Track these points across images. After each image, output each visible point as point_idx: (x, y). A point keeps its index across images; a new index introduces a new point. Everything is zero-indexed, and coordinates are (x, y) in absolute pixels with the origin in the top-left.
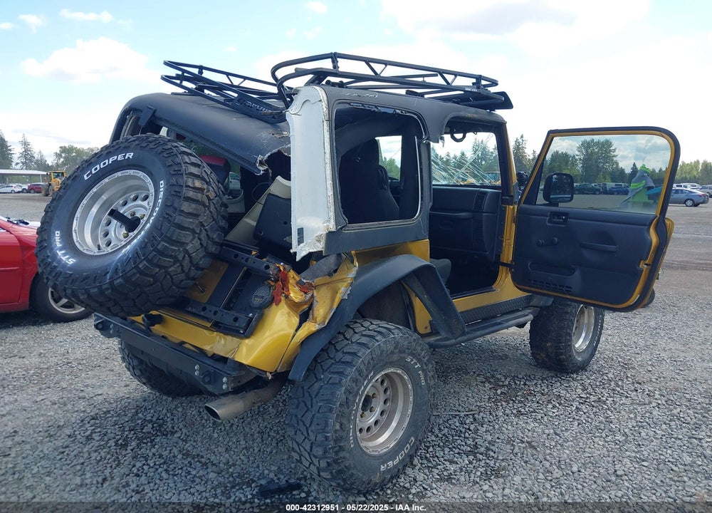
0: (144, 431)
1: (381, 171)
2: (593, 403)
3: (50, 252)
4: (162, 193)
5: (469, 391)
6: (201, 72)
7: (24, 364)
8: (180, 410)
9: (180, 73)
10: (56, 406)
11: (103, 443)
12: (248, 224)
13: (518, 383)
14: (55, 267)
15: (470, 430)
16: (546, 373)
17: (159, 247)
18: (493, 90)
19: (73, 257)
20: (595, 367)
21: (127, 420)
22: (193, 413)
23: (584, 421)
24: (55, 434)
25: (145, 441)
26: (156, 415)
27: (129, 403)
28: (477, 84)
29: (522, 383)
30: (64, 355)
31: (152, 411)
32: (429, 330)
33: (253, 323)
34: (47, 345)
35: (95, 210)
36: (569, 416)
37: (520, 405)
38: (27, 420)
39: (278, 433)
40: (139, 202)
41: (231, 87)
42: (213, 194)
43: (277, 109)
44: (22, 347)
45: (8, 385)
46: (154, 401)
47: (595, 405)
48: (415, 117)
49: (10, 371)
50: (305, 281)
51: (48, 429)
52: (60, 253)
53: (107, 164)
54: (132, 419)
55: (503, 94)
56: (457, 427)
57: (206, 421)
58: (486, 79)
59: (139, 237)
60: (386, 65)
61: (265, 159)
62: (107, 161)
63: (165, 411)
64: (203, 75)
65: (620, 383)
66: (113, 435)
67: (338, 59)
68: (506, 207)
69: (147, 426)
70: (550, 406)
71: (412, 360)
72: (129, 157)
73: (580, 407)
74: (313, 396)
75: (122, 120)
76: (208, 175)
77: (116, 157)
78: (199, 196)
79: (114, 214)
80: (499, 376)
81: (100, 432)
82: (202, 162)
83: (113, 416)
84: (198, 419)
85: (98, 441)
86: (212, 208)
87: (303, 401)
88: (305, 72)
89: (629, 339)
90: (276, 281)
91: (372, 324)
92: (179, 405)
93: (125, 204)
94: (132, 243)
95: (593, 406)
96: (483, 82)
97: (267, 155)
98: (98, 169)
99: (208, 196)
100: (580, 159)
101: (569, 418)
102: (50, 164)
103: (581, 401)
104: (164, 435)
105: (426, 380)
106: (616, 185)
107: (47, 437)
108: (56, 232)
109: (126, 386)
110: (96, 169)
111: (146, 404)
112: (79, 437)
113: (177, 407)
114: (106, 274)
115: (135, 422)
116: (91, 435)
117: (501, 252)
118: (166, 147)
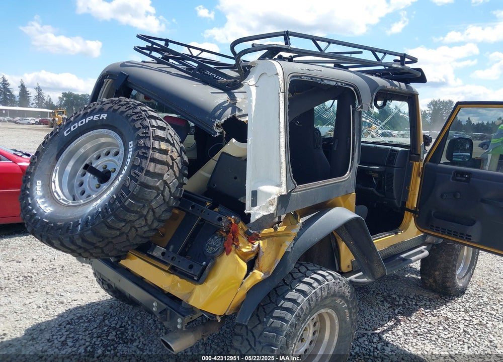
0: (108, 338)
1: (317, 133)
2: (476, 326)
3: (31, 200)
4: (131, 153)
5: (372, 310)
6: (167, 44)
7: (20, 268)
8: (139, 318)
9: (150, 45)
10: (40, 310)
11: (75, 349)
12: (204, 176)
13: (411, 303)
14: (35, 214)
15: (378, 350)
16: (432, 295)
17: (126, 204)
18: (411, 66)
19: (50, 206)
20: (471, 291)
21: (96, 326)
22: (150, 322)
23: (472, 345)
24: (37, 338)
25: (109, 348)
26: (120, 323)
27: (99, 309)
28: (402, 62)
29: (414, 303)
30: (51, 261)
31: (116, 318)
32: (350, 269)
33: (206, 271)
34: (39, 251)
35: (71, 163)
36: (459, 338)
37: (415, 325)
38: (16, 323)
39: (218, 346)
40: (110, 157)
41: (191, 57)
42: (176, 154)
43: (231, 78)
44: (20, 252)
45: (6, 288)
46: (119, 308)
47: (479, 328)
48: (352, 89)
49: (8, 274)
50: (252, 232)
51: (32, 332)
52: (40, 201)
53: (84, 123)
54: (100, 326)
55: (420, 70)
56: (366, 345)
57: (160, 330)
58: (409, 57)
59: (108, 193)
60: (329, 43)
61: (221, 123)
62: (84, 120)
63: (126, 319)
64: (169, 47)
65: (494, 307)
66: (83, 342)
67: (290, 37)
68: (413, 163)
69: (111, 333)
70: (441, 328)
71: (341, 302)
72: (103, 118)
73: (466, 329)
74: (257, 337)
75: (100, 83)
76: (172, 137)
77: (92, 117)
78: (163, 158)
79: (88, 168)
80: (394, 296)
81: (73, 337)
82: (167, 125)
83: (84, 322)
84: (153, 328)
85: (71, 347)
86: (176, 168)
87: (247, 339)
88: (262, 48)
89: (492, 265)
90: (228, 232)
91: (308, 270)
92: (138, 313)
93: (98, 157)
94: (102, 198)
95: (477, 329)
96: (407, 60)
97: (223, 120)
98: (77, 127)
99: (171, 157)
100: (429, 113)
101: (459, 341)
102: (56, 105)
103: (466, 324)
104: (125, 343)
105: (350, 317)
106: (456, 133)
107: (30, 340)
108: (38, 182)
109: (96, 293)
110: (74, 127)
111: (112, 311)
112: (56, 341)
113: (136, 315)
114: (77, 226)
115: (102, 328)
116: (65, 340)
117: (407, 200)
118: (136, 111)
